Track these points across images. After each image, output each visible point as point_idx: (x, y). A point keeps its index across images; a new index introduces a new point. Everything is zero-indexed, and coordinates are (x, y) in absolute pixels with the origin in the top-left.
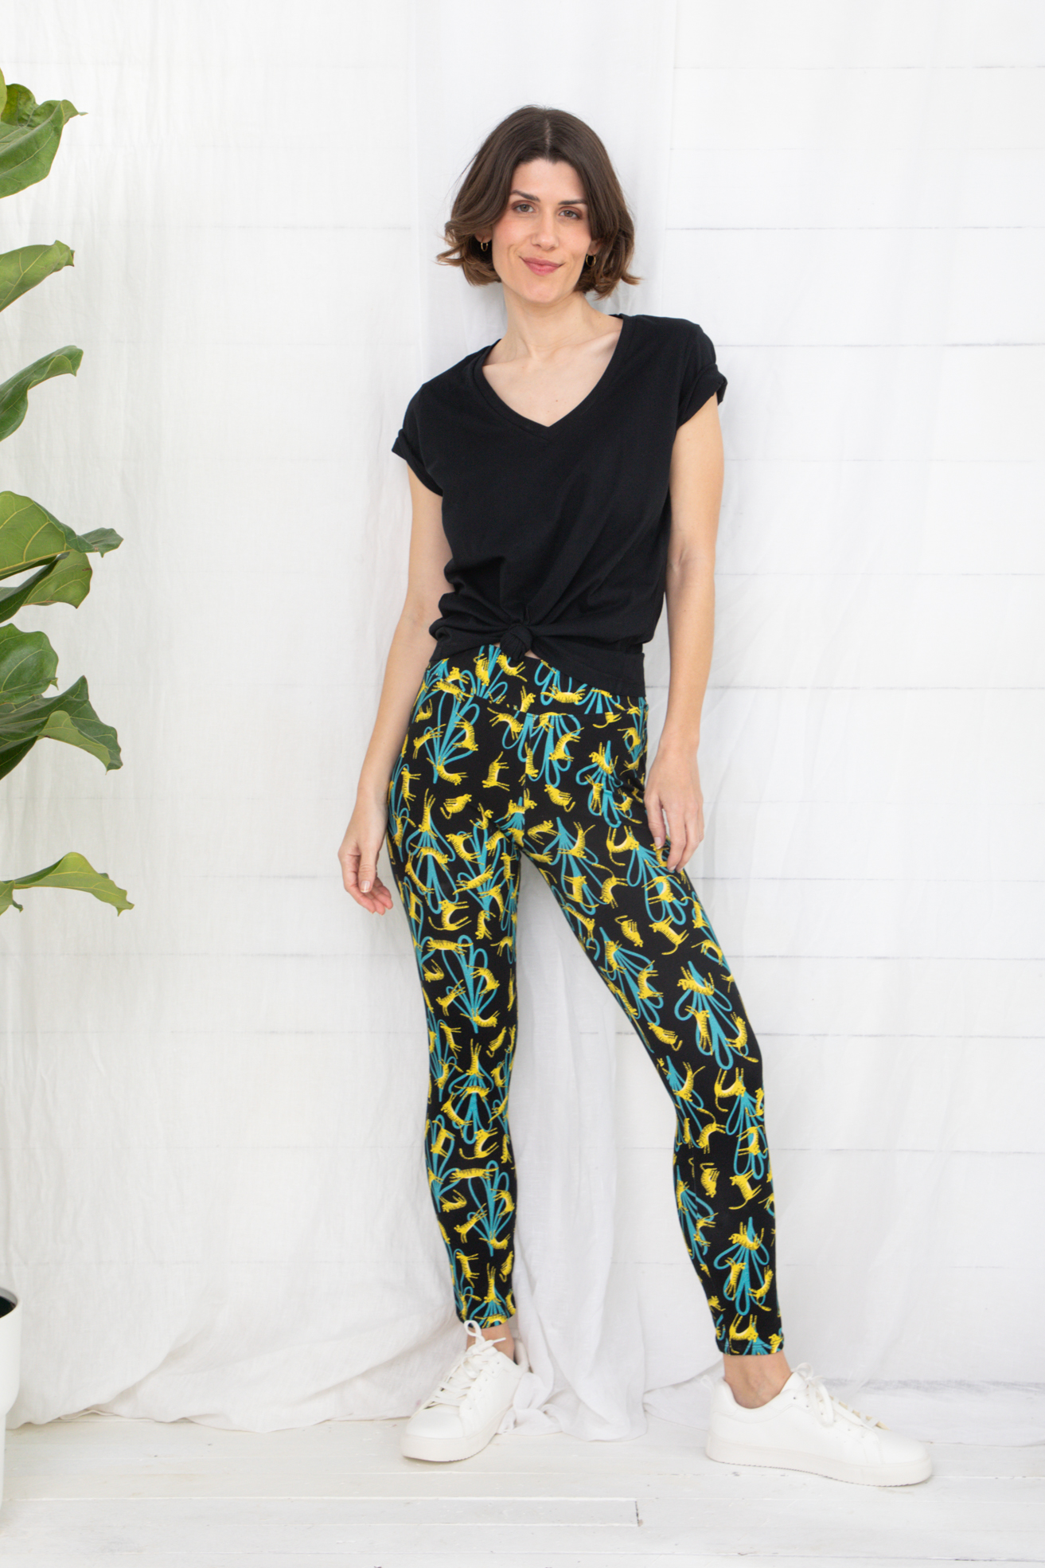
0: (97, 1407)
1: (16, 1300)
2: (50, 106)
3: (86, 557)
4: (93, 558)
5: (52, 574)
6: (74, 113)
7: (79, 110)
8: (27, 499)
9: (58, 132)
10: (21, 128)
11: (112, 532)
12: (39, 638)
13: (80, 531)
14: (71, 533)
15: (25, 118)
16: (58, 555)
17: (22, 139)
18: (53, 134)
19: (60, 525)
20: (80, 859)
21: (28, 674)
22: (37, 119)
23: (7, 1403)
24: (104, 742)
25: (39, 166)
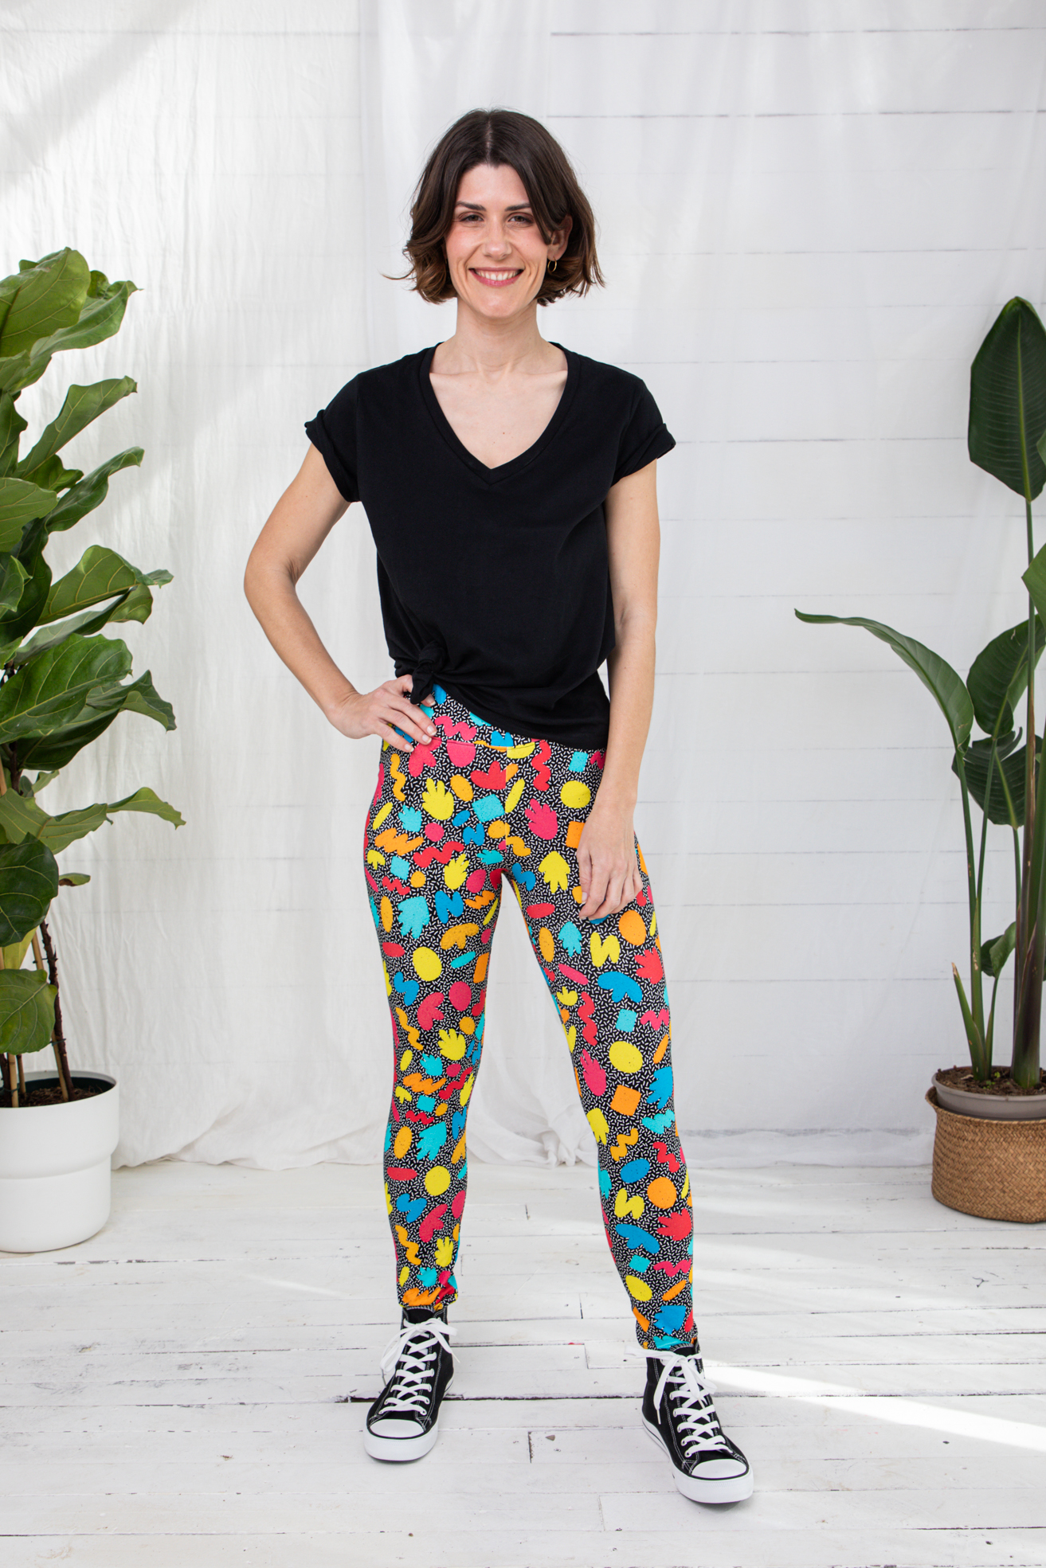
0: (170, 1155)
1: (115, 1082)
2: (119, 285)
3: (148, 590)
4: (154, 589)
5: (126, 601)
6: (135, 289)
7: (138, 286)
8: (109, 551)
9: (124, 302)
10: (100, 300)
11: (165, 572)
12: (119, 643)
13: (145, 572)
14: (140, 573)
15: (102, 293)
16: (131, 588)
17: (100, 307)
18: (121, 304)
19: (132, 567)
20: (150, 791)
21: (112, 669)
22: (110, 294)
23: (112, 1148)
24: (164, 713)
25: (112, 326)
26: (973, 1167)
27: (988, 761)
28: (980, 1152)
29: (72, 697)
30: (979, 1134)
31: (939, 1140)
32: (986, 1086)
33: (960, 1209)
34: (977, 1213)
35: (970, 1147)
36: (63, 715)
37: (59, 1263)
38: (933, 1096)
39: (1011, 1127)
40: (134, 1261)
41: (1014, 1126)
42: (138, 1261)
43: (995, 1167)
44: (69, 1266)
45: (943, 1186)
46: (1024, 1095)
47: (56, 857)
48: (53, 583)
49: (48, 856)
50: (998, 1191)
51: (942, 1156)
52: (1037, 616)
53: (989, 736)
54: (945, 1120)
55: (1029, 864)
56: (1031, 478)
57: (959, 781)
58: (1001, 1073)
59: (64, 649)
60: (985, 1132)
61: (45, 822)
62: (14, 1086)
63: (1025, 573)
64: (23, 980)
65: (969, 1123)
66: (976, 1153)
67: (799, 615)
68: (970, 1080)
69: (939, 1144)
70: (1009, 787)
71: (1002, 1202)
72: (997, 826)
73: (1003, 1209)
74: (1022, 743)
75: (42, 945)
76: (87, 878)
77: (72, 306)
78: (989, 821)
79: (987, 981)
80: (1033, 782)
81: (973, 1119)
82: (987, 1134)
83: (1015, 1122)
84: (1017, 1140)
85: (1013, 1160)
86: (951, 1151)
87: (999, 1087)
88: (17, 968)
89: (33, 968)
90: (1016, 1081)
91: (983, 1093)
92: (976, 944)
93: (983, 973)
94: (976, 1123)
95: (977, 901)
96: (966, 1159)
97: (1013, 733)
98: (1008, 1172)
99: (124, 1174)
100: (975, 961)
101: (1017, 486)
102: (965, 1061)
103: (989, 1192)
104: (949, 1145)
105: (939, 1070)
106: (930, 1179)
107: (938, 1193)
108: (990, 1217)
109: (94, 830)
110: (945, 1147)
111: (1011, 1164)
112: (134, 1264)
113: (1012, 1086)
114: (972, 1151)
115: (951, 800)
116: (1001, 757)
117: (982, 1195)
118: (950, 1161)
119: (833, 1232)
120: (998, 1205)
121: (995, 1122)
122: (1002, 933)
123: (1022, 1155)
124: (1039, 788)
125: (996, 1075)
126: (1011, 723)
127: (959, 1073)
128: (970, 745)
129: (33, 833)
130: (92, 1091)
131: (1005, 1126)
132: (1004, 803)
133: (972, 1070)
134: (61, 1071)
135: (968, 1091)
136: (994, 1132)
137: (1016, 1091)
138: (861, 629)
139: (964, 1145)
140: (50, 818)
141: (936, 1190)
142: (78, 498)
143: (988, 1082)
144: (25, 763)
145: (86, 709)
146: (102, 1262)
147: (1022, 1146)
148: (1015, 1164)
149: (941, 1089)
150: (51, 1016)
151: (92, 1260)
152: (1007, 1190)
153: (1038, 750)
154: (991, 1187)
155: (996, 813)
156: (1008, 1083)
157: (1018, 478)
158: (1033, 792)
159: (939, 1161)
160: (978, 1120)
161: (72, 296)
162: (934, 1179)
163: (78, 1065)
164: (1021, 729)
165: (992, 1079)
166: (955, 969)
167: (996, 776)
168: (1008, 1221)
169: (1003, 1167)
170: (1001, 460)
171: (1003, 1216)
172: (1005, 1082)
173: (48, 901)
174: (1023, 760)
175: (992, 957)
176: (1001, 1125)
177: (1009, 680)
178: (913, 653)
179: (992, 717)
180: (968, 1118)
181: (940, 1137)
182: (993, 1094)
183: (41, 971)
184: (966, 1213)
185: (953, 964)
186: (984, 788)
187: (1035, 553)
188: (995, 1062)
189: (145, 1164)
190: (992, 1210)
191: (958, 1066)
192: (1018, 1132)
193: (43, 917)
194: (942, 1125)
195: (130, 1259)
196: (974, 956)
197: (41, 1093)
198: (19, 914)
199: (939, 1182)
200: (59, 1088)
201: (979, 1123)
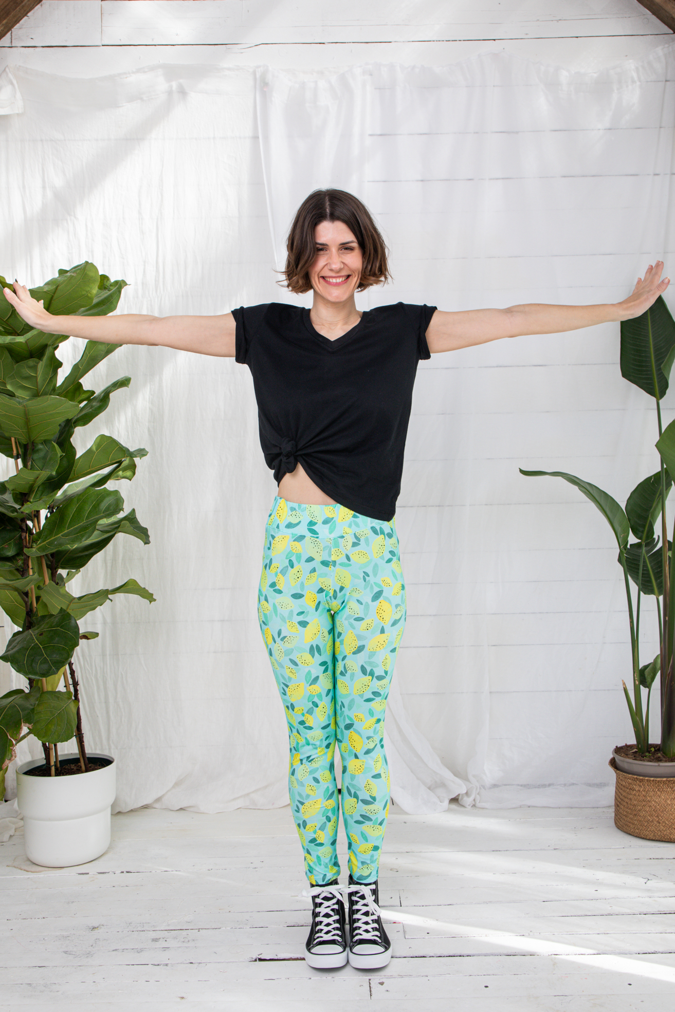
0: (147, 805)
1: (114, 760)
2: (116, 282)
3: (134, 460)
4: (137, 460)
5: (120, 467)
6: (126, 284)
7: (128, 283)
8: (110, 437)
9: (120, 292)
10: (105, 291)
11: (144, 450)
12: (116, 492)
13: (132, 450)
14: (128, 450)
15: (107, 287)
16: (123, 460)
17: (106, 295)
18: (118, 293)
19: (124, 447)
20: (135, 581)
21: (112, 508)
22: (111, 288)
23: (111, 801)
24: (143, 534)
25: (113, 306)
26: (639, 808)
27: (640, 556)
28: (644, 798)
29: (88, 525)
30: (643, 786)
31: (618, 790)
32: (646, 756)
33: (632, 834)
34: (643, 836)
35: (637, 794)
36: (82, 536)
37: (79, 874)
38: (613, 763)
39: (662, 782)
40: (125, 872)
41: (664, 781)
42: (128, 872)
43: (653, 807)
44: (85, 876)
45: (621, 819)
46: (669, 762)
47: (78, 622)
48: (77, 456)
49: (73, 621)
50: (655, 822)
51: (619, 800)
52: (666, 469)
53: (640, 541)
54: (621, 778)
55: (667, 619)
56: (659, 386)
57: (622, 569)
58: (654, 748)
59: (83, 496)
60: (646, 785)
61: (72, 601)
62: (52, 763)
63: (657, 443)
64: (58, 698)
65: (636, 780)
66: (641, 798)
67: (522, 472)
68: (636, 752)
69: (618, 793)
70: (653, 572)
71: (658, 829)
72: (646, 595)
73: (659, 834)
74: (660, 545)
75: (69, 676)
76: (97, 635)
77: (89, 295)
78: (641, 593)
79: (644, 691)
80: (667, 568)
81: (638, 777)
82: (647, 787)
83: (665, 779)
84: (666, 790)
85: (664, 803)
86: (625, 797)
87: (654, 757)
88: (54, 690)
89: (64, 690)
90: (664, 753)
91: (644, 760)
92: (636, 669)
93: (641, 686)
94: (640, 779)
95: (636, 642)
96: (635, 802)
97: (654, 539)
98: (661, 810)
99: (119, 817)
100: (636, 678)
101: (651, 392)
102: (633, 741)
103: (650, 823)
104: (624, 794)
105: (617, 747)
106: (613, 815)
107: (618, 823)
108: (651, 839)
109: (101, 605)
110: (622, 795)
111: (663, 805)
112: (125, 874)
113: (661, 756)
114: (639, 797)
115: (620, 580)
116: (647, 554)
117: (645, 824)
118: (625, 804)
119: (555, 849)
120: (656, 831)
121: (652, 779)
122: (652, 661)
123: (670, 799)
124: (671, 574)
125: (651, 749)
126: (653, 533)
127: (629, 748)
128: (628, 546)
129: (64, 608)
130: (99, 766)
131: (658, 781)
132: (650, 581)
133: (637, 746)
134: (81, 753)
135: (635, 760)
136: (651, 785)
137: (664, 759)
138: (560, 478)
139: (633, 793)
140: (74, 598)
141: (617, 822)
142: (92, 407)
143: (647, 754)
144: (60, 565)
145: (96, 532)
146: (106, 873)
147: (669, 794)
148: (665, 805)
149: (618, 759)
150: (74, 719)
151: (99, 872)
152: (661, 822)
153: (670, 549)
154: (651, 820)
155: (646, 588)
156: (659, 755)
157: (651, 387)
158: (668, 575)
159: (619, 804)
160: (641, 778)
161: (89, 289)
162: (616, 815)
163: (91, 749)
164: (659, 536)
165: (649, 753)
166: (624, 684)
167: (645, 565)
168: (662, 841)
169: (658, 807)
170: (640, 376)
171: (659, 838)
172: (657, 753)
173: (73, 649)
174: (661, 555)
175: (646, 676)
176: (656, 780)
177: (651, 507)
178: (591, 492)
179: (641, 529)
180: (635, 777)
181: (618, 788)
182: (650, 761)
183: (69, 692)
184: (636, 837)
185: (623, 680)
186: (638, 573)
187: (663, 431)
188: (650, 742)
189: (132, 811)
190: (652, 834)
191: (628, 744)
192: (666, 785)
193: (70, 659)
194: (620, 781)
195: (123, 871)
196: (635, 676)
197: (69, 767)
198: (56, 657)
199: (619, 816)
200: (79, 764)
201: (642, 779)
